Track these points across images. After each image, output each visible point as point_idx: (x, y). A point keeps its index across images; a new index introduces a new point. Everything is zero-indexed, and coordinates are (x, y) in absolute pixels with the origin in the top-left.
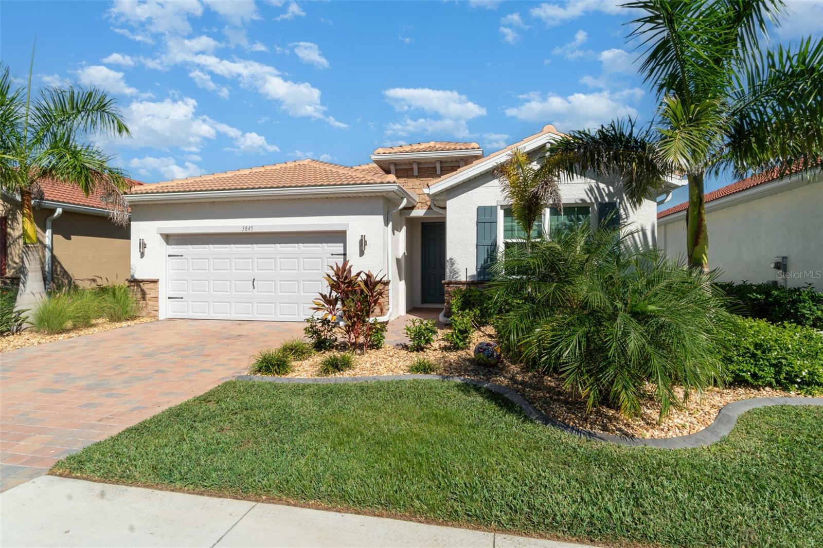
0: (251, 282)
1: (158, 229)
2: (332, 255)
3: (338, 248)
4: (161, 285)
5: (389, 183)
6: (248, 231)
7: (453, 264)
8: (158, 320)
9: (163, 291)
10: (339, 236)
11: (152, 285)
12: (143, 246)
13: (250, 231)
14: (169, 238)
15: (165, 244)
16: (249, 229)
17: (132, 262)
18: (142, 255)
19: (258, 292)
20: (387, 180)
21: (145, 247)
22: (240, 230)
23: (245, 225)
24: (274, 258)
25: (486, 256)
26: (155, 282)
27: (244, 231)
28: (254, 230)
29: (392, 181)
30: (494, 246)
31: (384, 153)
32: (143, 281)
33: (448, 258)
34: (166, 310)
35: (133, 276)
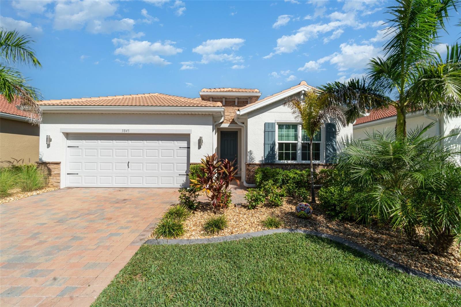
0: (127, 164)
1: (61, 129)
2: (180, 148)
3: (184, 144)
4: (62, 165)
5: (218, 107)
6: (126, 132)
7: (251, 154)
8: (59, 189)
9: (64, 169)
10: (186, 137)
11: (55, 166)
12: (49, 140)
13: (127, 132)
14: (68, 136)
15: (66, 139)
16: (127, 131)
17: (41, 150)
18: (48, 146)
19: (131, 170)
20: (217, 105)
21: (51, 141)
22: (121, 132)
23: (124, 128)
24: (142, 149)
25: (269, 150)
26: (58, 163)
27: (123, 132)
28: (130, 132)
29: (220, 106)
30: (274, 144)
31: (207, 91)
32: (49, 163)
34: (65, 181)
35: (41, 159)
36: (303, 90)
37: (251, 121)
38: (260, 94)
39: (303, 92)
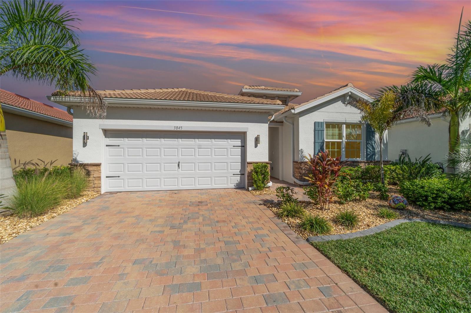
0: (177, 165)
1: (100, 125)
2: (234, 146)
3: (238, 142)
4: (102, 167)
5: (279, 104)
6: (178, 129)
7: (302, 152)
8: (101, 194)
9: (104, 171)
10: (242, 136)
11: (95, 168)
13: (180, 130)
14: (108, 133)
15: (104, 136)
16: (179, 128)
18: (85, 144)
19: (182, 170)
20: (277, 103)
21: (88, 139)
22: (173, 129)
23: (176, 125)
24: (194, 148)
25: (319, 148)
26: (99, 165)
27: (176, 129)
28: (183, 129)
29: (280, 104)
30: (323, 143)
31: (249, 89)
32: (88, 165)
33: (300, 149)
35: (75, 160)
36: (350, 92)
37: (302, 120)
38: (301, 94)
39: (350, 93)
